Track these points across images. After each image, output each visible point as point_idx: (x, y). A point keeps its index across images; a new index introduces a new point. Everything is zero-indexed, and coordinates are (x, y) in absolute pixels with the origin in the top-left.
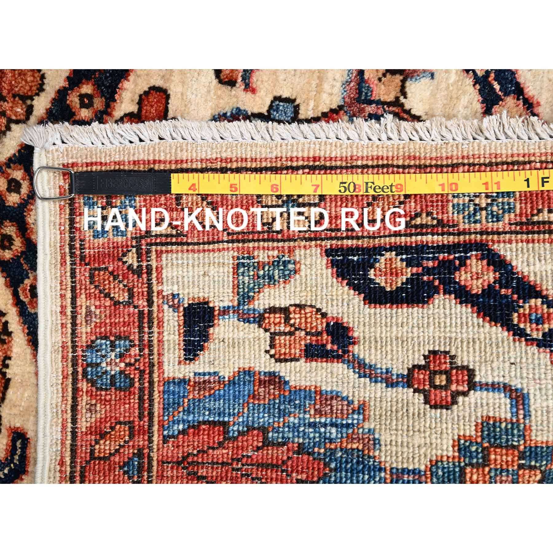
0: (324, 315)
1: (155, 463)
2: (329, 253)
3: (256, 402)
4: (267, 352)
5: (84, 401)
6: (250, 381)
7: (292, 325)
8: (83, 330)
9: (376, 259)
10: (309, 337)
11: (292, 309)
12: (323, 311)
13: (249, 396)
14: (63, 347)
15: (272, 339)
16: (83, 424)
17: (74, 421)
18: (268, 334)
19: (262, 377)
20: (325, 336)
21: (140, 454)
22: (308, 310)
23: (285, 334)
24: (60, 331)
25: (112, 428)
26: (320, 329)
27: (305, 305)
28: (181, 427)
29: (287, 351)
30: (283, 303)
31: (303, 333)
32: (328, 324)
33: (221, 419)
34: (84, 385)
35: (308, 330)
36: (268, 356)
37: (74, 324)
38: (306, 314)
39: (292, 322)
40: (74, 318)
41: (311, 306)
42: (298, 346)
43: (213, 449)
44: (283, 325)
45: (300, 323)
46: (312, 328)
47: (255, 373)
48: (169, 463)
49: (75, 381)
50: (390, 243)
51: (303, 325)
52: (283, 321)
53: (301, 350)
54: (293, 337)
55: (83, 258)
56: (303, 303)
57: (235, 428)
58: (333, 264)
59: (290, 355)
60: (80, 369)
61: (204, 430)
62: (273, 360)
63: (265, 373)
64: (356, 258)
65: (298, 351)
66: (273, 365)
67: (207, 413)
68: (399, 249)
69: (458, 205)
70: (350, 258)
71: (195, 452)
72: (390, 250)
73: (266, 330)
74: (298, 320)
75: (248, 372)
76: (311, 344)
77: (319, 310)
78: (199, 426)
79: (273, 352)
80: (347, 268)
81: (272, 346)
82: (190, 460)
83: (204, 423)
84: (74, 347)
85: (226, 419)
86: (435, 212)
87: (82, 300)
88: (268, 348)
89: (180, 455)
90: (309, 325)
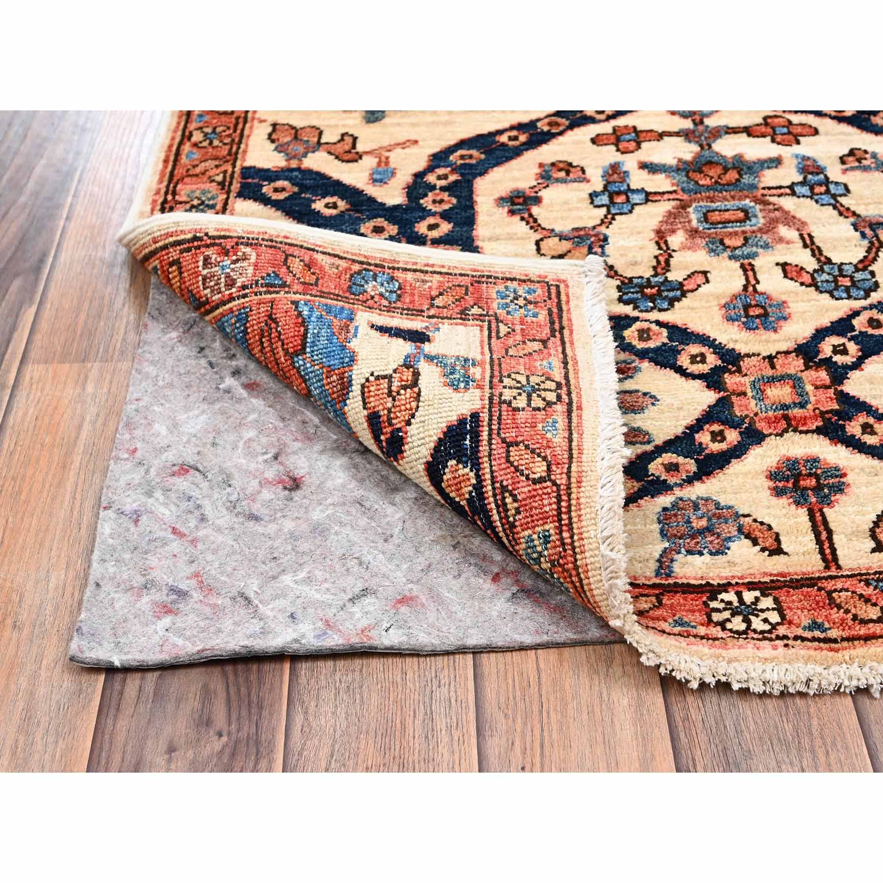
0: (408, 423)
1: (273, 296)
2: (475, 416)
3: (324, 376)
4: (372, 374)
5: (343, 264)
6: (343, 363)
7: (398, 393)
8: (410, 276)
9: (466, 462)
10: (386, 412)
11: (416, 389)
12: (412, 420)
13: (329, 366)
14: (394, 261)
15: (384, 377)
16: (319, 257)
17: (324, 253)
18: (391, 372)
19: (346, 375)
20: (389, 430)
21: (284, 285)
22: (414, 404)
23: (390, 387)
24: (409, 260)
25: (313, 274)
26: (394, 421)
27: (419, 401)
28: (305, 313)
29: (372, 394)
30: (422, 382)
31: (389, 405)
32: (399, 430)
33: (308, 345)
34: (356, 267)
35: (393, 410)
36: (368, 375)
37: (415, 271)
38: (410, 403)
39: (402, 392)
40: (422, 271)
41: (418, 407)
42: (377, 403)
43: (283, 344)
44: (399, 384)
45: (399, 400)
46: (395, 413)
47: (352, 366)
48: (272, 308)
49: (362, 263)
50: (484, 474)
51: (397, 403)
52: (403, 383)
53: (374, 407)
54: (385, 396)
55: (479, 282)
56: (421, 399)
57: (301, 362)
58: (462, 422)
59: (369, 397)
60: (372, 268)
61: (299, 331)
62: (363, 381)
63: (351, 376)
64: (467, 442)
65: (372, 404)
66: (358, 381)
67: (316, 331)
68: (479, 487)
69: (533, 541)
70: (468, 436)
71: (279, 329)
72: (478, 476)
73: (395, 371)
74: (403, 397)
75: (353, 360)
76: (380, 417)
77: (413, 416)
78: (304, 326)
79: (372, 379)
80: (457, 434)
81: (378, 378)
82: (273, 325)
83: (306, 330)
84: (394, 268)
85: (308, 350)
86: (520, 517)
87: (437, 277)
88: (376, 374)
89: (278, 315)
90: (398, 409)
